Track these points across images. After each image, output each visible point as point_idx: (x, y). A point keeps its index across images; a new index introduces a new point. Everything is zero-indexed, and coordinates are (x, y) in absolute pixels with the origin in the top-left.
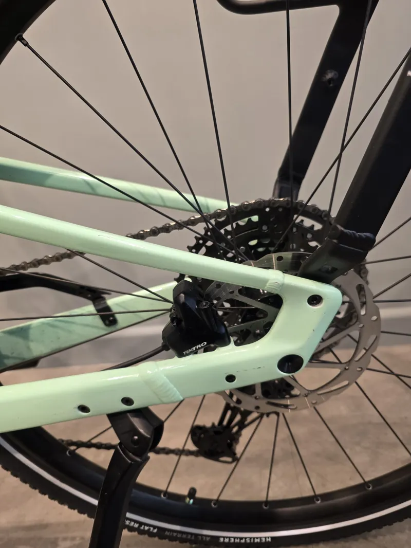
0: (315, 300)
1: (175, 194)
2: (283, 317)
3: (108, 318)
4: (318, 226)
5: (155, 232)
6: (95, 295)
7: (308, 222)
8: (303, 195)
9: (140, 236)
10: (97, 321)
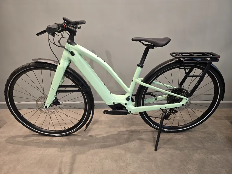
0: (186, 99)
1: (172, 86)
2: (183, 101)
3: (156, 99)
4: (185, 91)
5: (168, 90)
6: (155, 96)
7: (184, 91)
8: (182, 87)
9: (166, 90)
10: (155, 100)
